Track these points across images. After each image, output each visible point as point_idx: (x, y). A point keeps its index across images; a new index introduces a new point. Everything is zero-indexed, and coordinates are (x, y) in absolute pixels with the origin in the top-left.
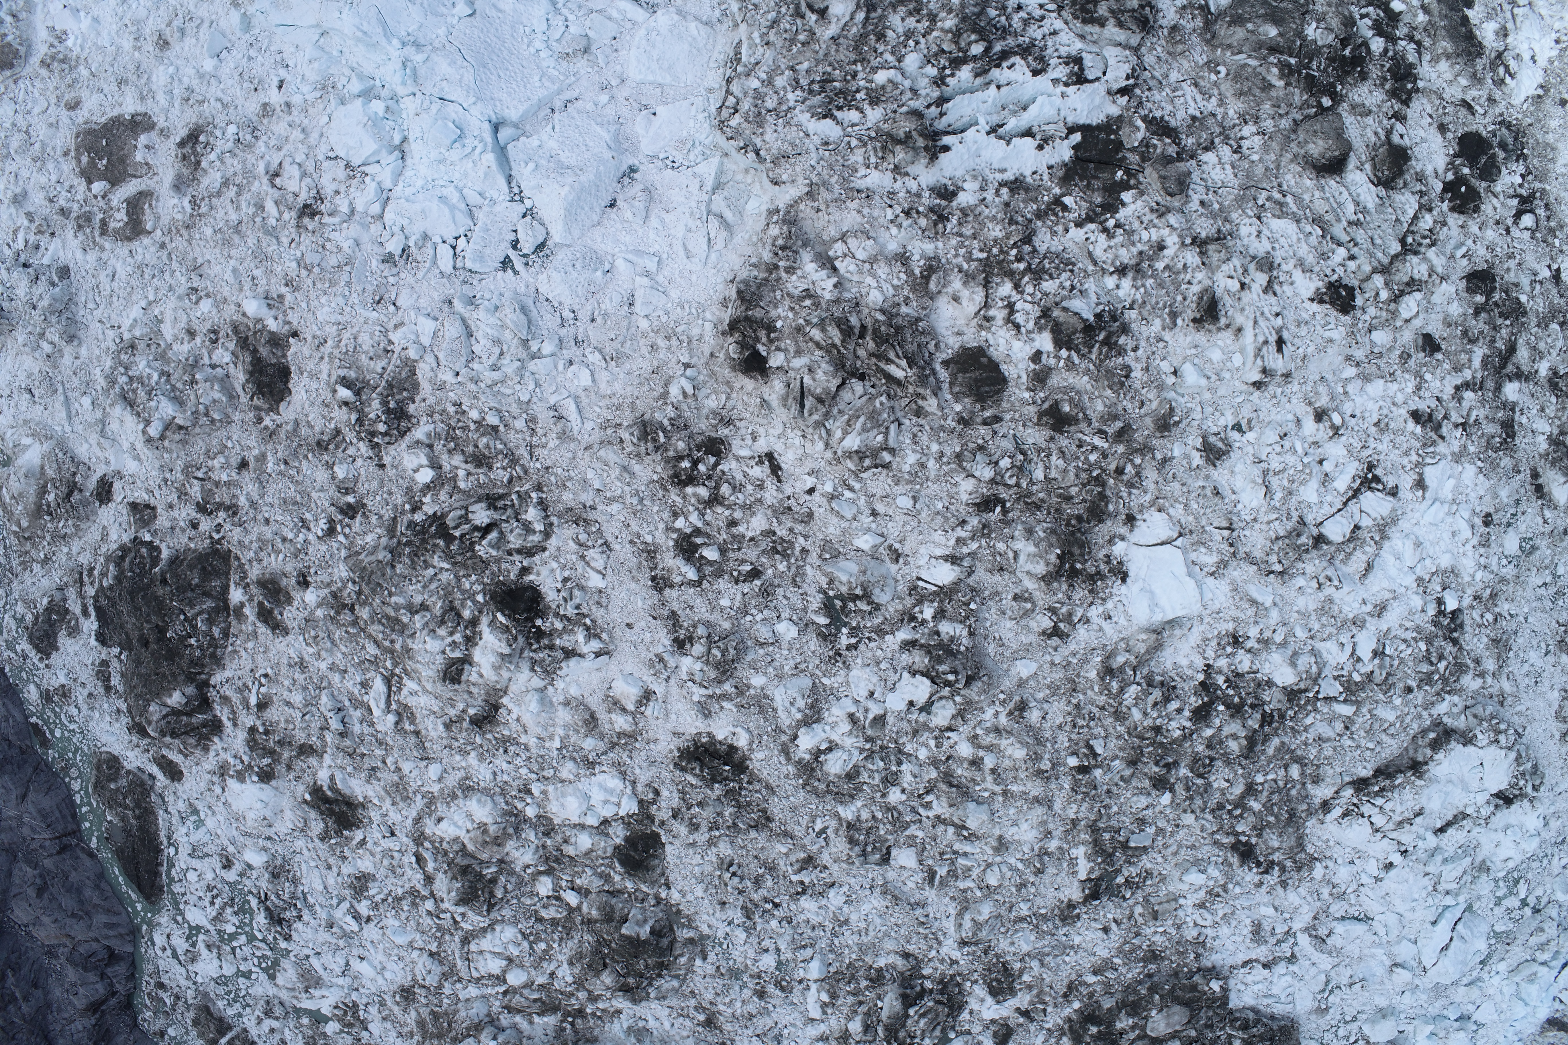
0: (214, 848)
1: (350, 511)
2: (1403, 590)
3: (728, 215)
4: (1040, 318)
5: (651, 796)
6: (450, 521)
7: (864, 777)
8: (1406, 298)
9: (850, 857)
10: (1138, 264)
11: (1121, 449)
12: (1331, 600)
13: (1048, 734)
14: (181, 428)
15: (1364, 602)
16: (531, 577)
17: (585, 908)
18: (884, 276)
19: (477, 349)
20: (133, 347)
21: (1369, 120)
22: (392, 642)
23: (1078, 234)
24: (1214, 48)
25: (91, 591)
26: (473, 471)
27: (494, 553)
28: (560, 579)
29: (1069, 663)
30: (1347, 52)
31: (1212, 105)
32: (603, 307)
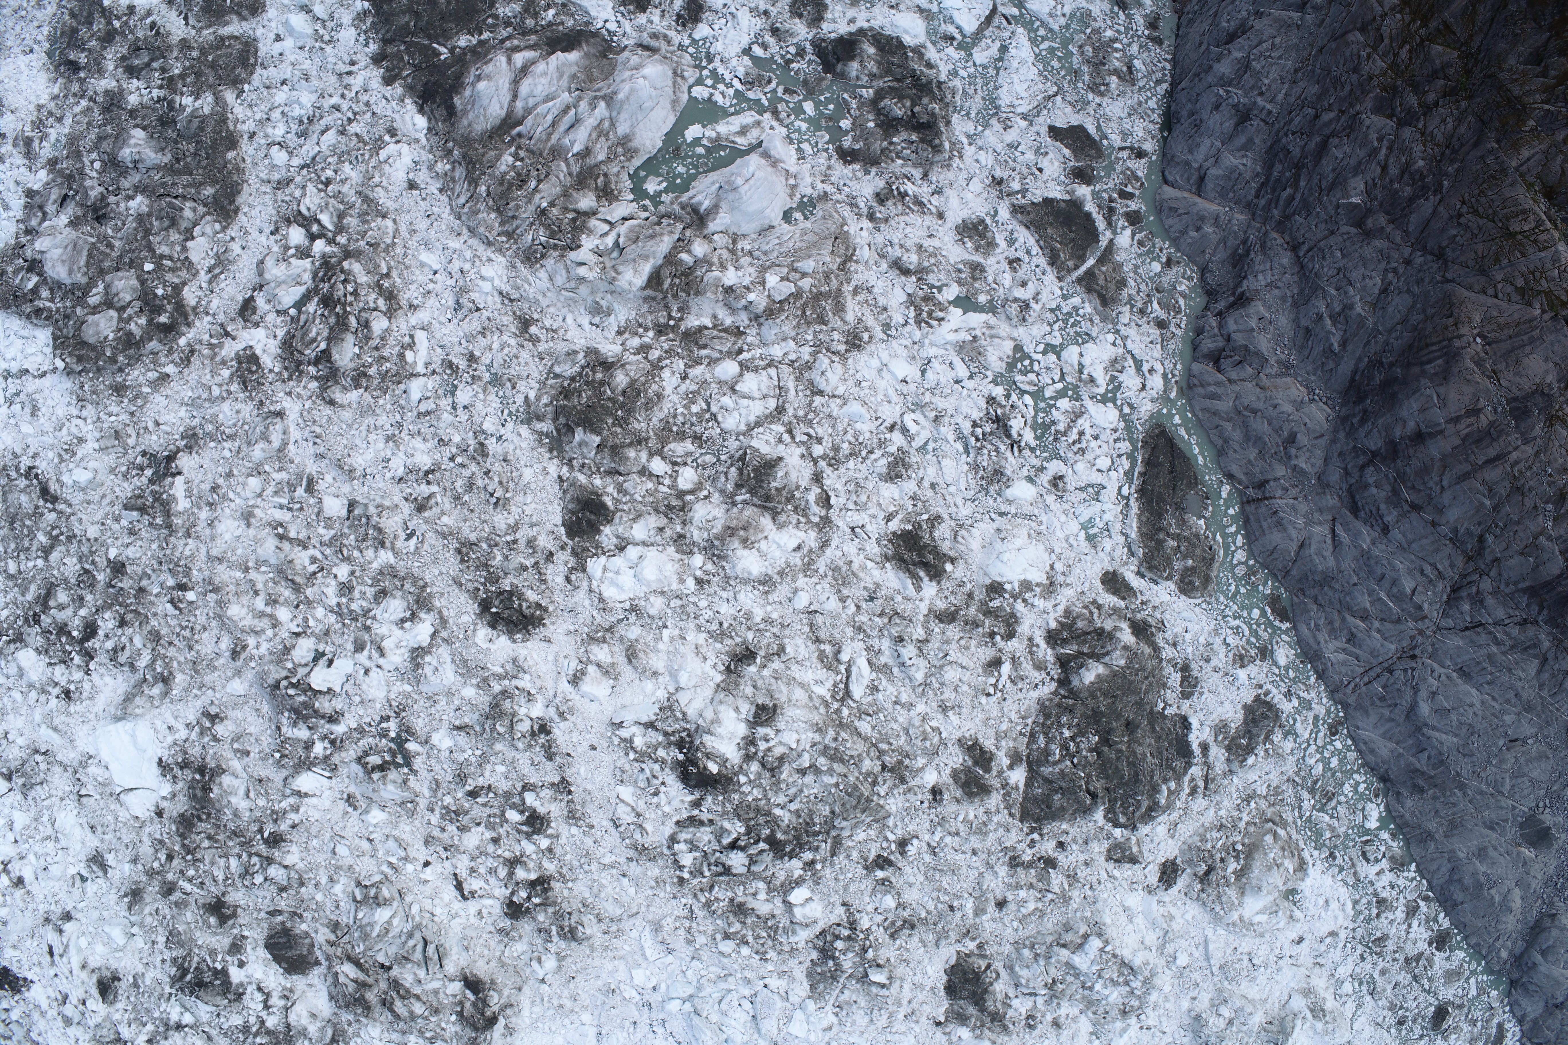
0: (1072, 498)
1: (882, 862)
4: (242, 996)
5: (573, 577)
6: (768, 857)
7: (370, 592)
9: (379, 515)
13: (214, 623)
14: (1064, 946)
16: (690, 798)
17: (644, 456)
19: (747, 1005)
20: (1124, 1013)
22: (835, 740)
25: (1196, 771)
26: (750, 899)
27: (727, 825)
28: (662, 795)
32: (625, 1034)
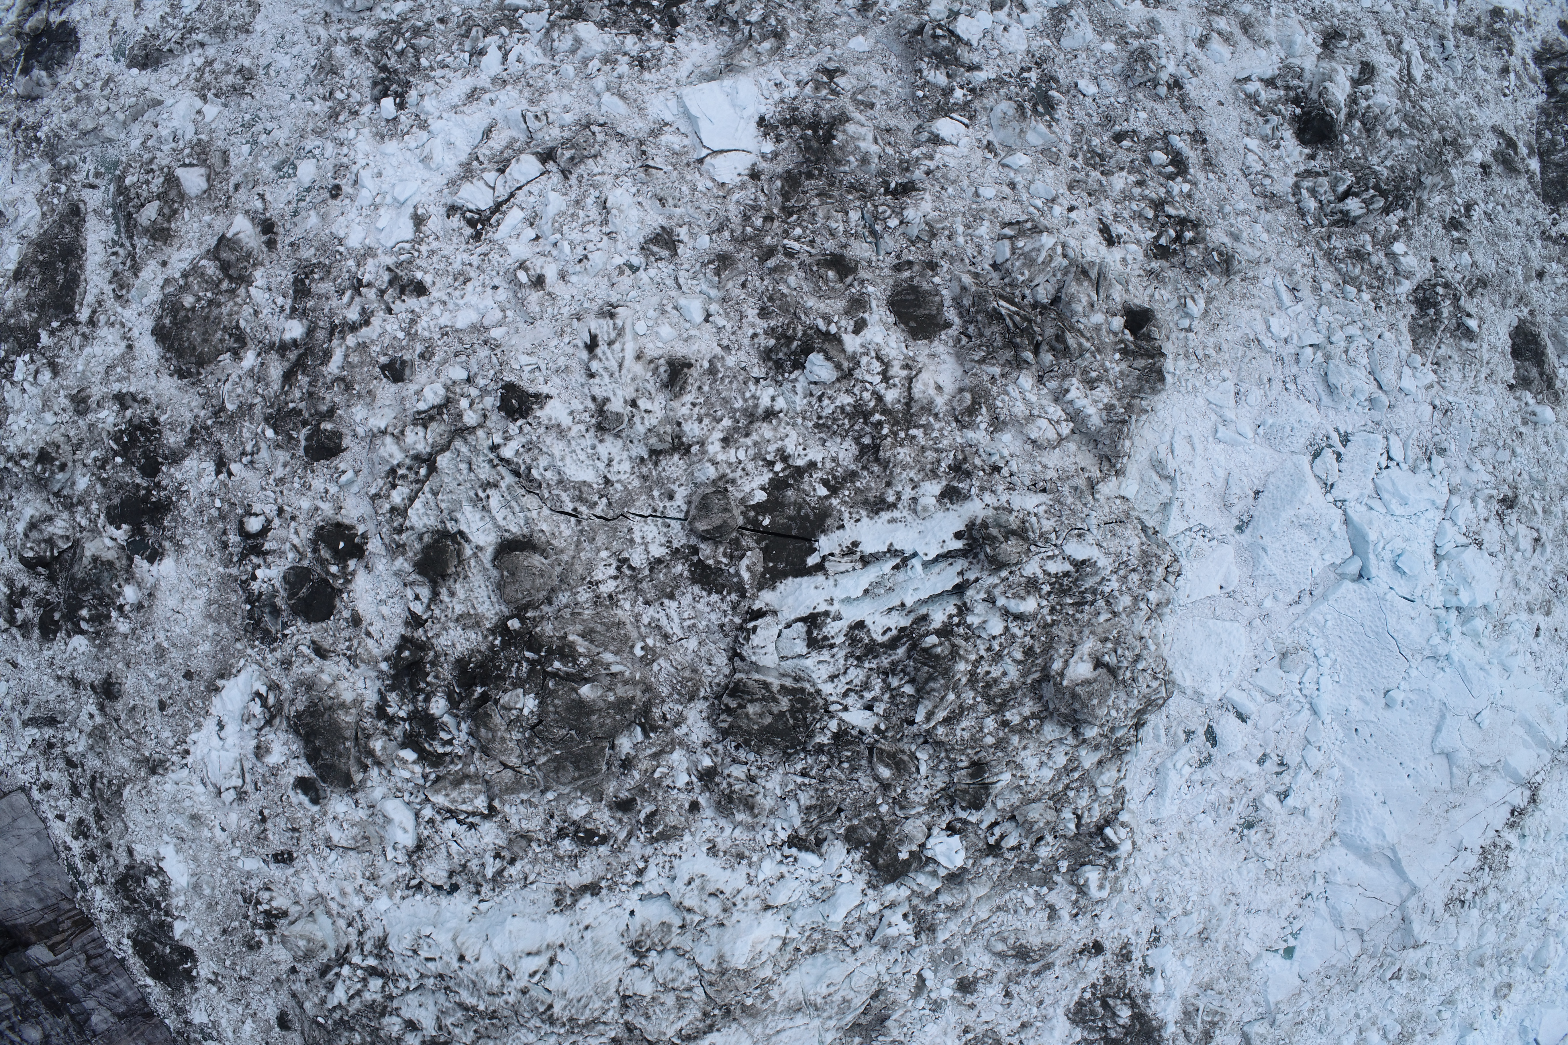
1: (1455, 224)
2: (445, 115)
3: (1156, 478)
4: (854, 369)
8: (437, 401)
10: (751, 422)
11: (768, 240)
12: (532, 102)
15: (492, 102)
16: (1307, 151)
18: (1018, 403)
21: (459, 609)
23: (815, 454)
24: (643, 681)
27: (1339, 174)
28: (1282, 149)
29: (817, 46)
30: (479, 690)
31: (649, 614)
32: (1262, 392)
